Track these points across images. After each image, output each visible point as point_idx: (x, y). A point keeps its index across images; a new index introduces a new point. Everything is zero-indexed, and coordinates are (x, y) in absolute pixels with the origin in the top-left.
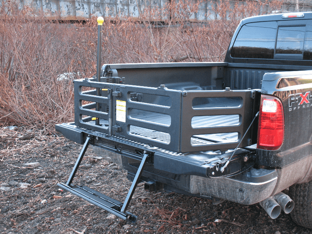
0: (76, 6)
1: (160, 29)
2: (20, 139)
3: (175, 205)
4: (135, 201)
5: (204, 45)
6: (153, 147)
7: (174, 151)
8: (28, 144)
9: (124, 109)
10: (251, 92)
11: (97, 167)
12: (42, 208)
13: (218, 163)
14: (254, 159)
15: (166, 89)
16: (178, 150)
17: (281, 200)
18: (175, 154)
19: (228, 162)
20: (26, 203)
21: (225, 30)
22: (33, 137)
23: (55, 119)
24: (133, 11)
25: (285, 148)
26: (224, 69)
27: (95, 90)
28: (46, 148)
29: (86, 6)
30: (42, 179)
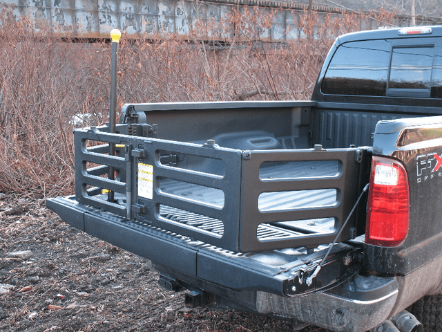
0: (100, 18)
1: (217, 52)
2: (7, 214)
3: (235, 323)
4: (174, 315)
5: (282, 75)
6: (196, 241)
7: (229, 249)
8: (18, 222)
9: (151, 177)
10: (355, 151)
11: (119, 258)
12: (28, 327)
13: (302, 271)
14: (360, 261)
15: (217, 147)
16: (237, 248)
17: (403, 322)
18: (230, 254)
19: (319, 268)
20: (5, 318)
21: (311, 54)
22: (26, 210)
23: (62, 183)
24: (181, 26)
25: (410, 243)
26: (311, 111)
27: (108, 145)
28: (44, 229)
29: (113, 18)
30: (34, 278)
